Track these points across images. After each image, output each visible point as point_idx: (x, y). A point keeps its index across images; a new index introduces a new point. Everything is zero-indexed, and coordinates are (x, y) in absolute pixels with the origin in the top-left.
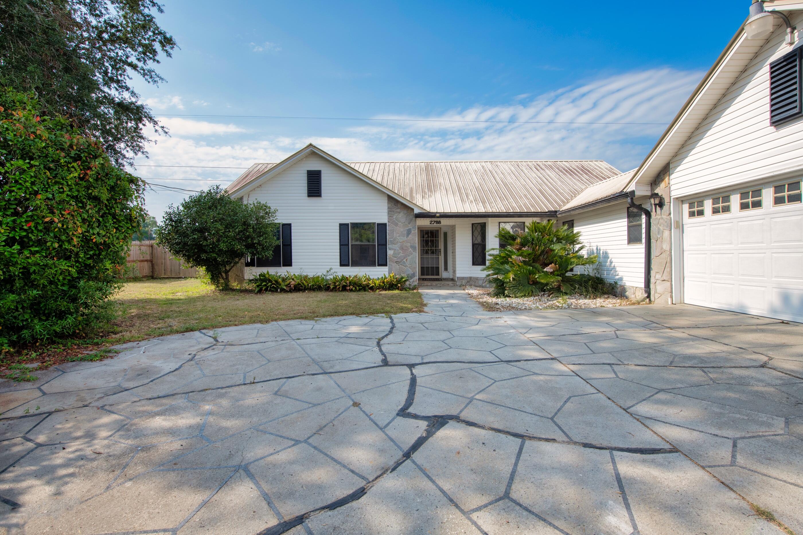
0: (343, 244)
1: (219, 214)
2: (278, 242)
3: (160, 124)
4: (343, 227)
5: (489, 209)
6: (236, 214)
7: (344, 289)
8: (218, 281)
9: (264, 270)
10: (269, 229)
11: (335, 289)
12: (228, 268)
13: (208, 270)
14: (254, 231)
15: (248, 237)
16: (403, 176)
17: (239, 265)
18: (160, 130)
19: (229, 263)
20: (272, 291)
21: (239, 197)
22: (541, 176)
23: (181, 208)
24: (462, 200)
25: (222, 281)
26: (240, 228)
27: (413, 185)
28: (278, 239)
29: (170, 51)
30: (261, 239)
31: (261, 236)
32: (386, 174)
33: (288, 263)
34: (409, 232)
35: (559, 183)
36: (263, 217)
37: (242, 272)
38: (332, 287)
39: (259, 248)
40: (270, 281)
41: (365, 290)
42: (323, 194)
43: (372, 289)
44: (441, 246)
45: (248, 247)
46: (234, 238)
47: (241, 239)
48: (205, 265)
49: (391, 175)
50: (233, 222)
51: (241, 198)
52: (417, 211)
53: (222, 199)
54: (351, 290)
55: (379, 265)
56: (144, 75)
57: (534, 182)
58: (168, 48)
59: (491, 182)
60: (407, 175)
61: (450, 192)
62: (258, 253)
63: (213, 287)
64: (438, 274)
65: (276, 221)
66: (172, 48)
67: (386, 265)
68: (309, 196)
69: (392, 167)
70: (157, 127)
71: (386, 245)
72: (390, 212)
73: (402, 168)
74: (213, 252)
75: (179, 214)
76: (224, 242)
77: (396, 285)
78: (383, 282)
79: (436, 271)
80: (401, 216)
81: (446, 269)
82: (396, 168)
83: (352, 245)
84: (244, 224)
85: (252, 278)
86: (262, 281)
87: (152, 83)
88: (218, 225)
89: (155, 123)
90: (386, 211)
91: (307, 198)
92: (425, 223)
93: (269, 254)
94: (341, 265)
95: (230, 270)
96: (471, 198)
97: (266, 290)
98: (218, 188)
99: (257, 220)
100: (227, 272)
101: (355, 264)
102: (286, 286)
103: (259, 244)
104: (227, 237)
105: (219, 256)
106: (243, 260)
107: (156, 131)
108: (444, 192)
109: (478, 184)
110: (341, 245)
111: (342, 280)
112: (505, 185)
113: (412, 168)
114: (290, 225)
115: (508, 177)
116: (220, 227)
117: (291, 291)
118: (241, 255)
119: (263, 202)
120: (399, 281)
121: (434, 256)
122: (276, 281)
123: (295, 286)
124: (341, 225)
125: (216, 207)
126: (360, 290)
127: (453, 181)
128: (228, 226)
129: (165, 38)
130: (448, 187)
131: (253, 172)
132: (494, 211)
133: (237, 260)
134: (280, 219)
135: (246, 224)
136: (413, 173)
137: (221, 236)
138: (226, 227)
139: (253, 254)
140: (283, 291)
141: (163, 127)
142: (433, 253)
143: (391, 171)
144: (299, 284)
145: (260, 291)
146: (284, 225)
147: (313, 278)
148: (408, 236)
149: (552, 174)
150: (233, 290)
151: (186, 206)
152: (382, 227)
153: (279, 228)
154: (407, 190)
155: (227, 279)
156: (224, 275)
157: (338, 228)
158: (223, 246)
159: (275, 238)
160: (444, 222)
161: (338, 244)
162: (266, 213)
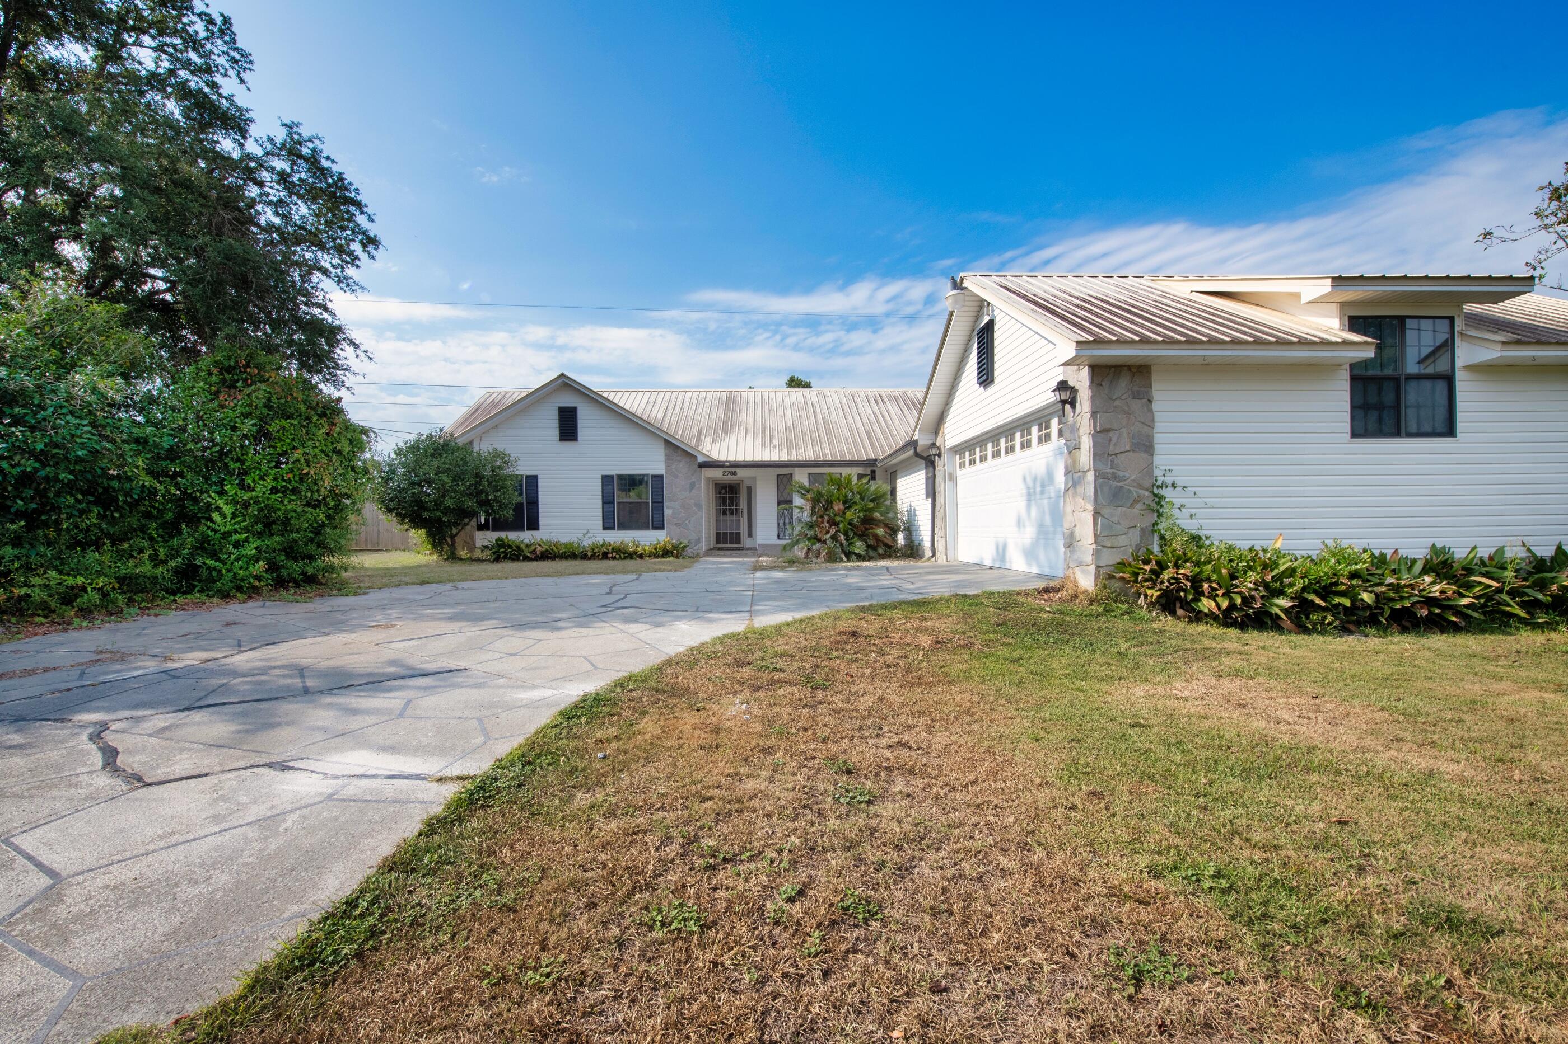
0: (607, 502)
1: (444, 463)
2: (520, 498)
3: (363, 348)
4: (607, 480)
5: (794, 457)
6: (465, 464)
7: (605, 556)
8: (442, 548)
9: (503, 534)
10: (508, 483)
11: (594, 557)
12: (454, 531)
13: (429, 534)
14: (490, 483)
15: (482, 492)
16: (693, 412)
17: (468, 527)
18: (362, 355)
19: (456, 525)
20: (513, 560)
21: (467, 441)
22: (877, 411)
23: (393, 455)
24: (763, 445)
25: (446, 548)
26: (472, 481)
27: (703, 424)
28: (521, 494)
29: (374, 253)
30: (499, 494)
31: (497, 491)
32: (670, 408)
33: (534, 525)
34: (692, 486)
35: (897, 422)
36: (499, 467)
37: (473, 538)
38: (589, 554)
39: (496, 506)
40: (510, 546)
41: (632, 558)
42: (579, 438)
43: (641, 556)
44: (743, 505)
45: (482, 503)
46: (463, 494)
47: (471, 494)
48: (424, 528)
49: (677, 411)
50: (463, 473)
51: (471, 443)
52: (701, 459)
53: (446, 444)
54: (614, 558)
55: (654, 528)
56: (339, 282)
57: (865, 420)
58: (371, 248)
59: (808, 420)
60: (699, 410)
61: (750, 435)
62: (494, 511)
63: (435, 557)
64: (739, 542)
65: (517, 473)
66: (376, 249)
67: (663, 528)
68: (561, 439)
69: (680, 398)
70: (358, 352)
71: (663, 502)
72: (668, 459)
73: (694, 401)
74: (437, 510)
75: (390, 464)
76: (451, 497)
77: (672, 552)
78: (656, 549)
79: (736, 538)
80: (682, 466)
81: (750, 535)
82: (687, 400)
83: (618, 503)
84: (477, 475)
85: (486, 543)
86: (500, 546)
87: (348, 292)
88: (444, 477)
89: (356, 346)
90: (663, 458)
91: (559, 442)
92: (717, 474)
93: (509, 513)
94: (605, 528)
95: (457, 534)
96: (776, 442)
97: (505, 558)
98: (441, 430)
99: (493, 470)
100: (453, 537)
101: (623, 526)
102: (531, 553)
103: (495, 500)
104: (455, 491)
105: (445, 515)
106: (473, 523)
107: (357, 356)
108: (743, 433)
109: (790, 423)
110: (604, 503)
111: (602, 546)
112: (826, 424)
113: (707, 400)
114: (536, 477)
115: (834, 414)
116: (446, 480)
117: (537, 559)
118: (473, 514)
119: (500, 449)
120: (675, 547)
121: (734, 518)
122: (518, 548)
123: (542, 553)
124: (604, 477)
125: (440, 455)
126: (625, 558)
127: (759, 419)
128: (457, 478)
129: (369, 238)
130: (749, 427)
131: (485, 405)
132: (800, 458)
133: (467, 520)
134: (523, 469)
135: (478, 476)
136: (707, 406)
137: (448, 491)
138: (454, 480)
139: (488, 514)
140: (527, 559)
141: (366, 352)
142: (732, 514)
143: (679, 403)
144: (547, 550)
145: (497, 560)
146: (527, 477)
147: (566, 545)
148: (691, 491)
149: (893, 409)
150: (462, 559)
151: (398, 452)
152: (658, 479)
153: (521, 480)
154: (695, 431)
155: (453, 546)
156: (449, 540)
157: (600, 480)
158: (448, 502)
159: (516, 494)
160: (741, 473)
161: (600, 502)
162: (505, 462)
